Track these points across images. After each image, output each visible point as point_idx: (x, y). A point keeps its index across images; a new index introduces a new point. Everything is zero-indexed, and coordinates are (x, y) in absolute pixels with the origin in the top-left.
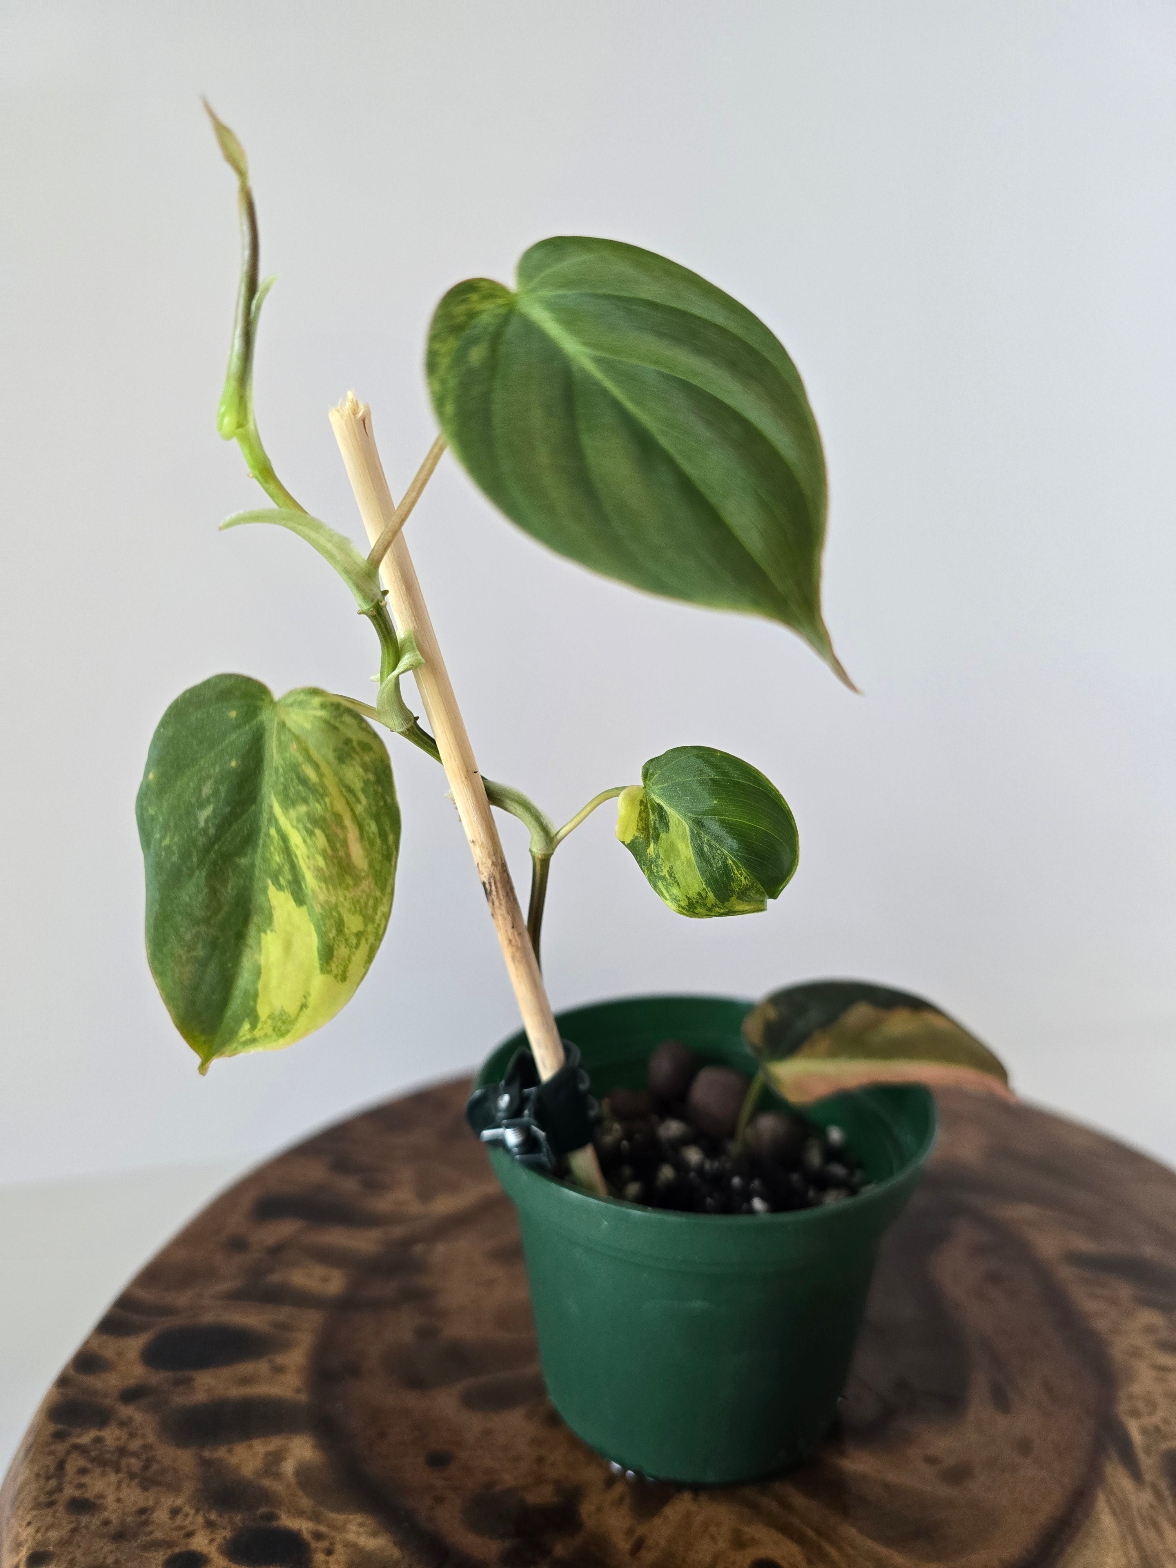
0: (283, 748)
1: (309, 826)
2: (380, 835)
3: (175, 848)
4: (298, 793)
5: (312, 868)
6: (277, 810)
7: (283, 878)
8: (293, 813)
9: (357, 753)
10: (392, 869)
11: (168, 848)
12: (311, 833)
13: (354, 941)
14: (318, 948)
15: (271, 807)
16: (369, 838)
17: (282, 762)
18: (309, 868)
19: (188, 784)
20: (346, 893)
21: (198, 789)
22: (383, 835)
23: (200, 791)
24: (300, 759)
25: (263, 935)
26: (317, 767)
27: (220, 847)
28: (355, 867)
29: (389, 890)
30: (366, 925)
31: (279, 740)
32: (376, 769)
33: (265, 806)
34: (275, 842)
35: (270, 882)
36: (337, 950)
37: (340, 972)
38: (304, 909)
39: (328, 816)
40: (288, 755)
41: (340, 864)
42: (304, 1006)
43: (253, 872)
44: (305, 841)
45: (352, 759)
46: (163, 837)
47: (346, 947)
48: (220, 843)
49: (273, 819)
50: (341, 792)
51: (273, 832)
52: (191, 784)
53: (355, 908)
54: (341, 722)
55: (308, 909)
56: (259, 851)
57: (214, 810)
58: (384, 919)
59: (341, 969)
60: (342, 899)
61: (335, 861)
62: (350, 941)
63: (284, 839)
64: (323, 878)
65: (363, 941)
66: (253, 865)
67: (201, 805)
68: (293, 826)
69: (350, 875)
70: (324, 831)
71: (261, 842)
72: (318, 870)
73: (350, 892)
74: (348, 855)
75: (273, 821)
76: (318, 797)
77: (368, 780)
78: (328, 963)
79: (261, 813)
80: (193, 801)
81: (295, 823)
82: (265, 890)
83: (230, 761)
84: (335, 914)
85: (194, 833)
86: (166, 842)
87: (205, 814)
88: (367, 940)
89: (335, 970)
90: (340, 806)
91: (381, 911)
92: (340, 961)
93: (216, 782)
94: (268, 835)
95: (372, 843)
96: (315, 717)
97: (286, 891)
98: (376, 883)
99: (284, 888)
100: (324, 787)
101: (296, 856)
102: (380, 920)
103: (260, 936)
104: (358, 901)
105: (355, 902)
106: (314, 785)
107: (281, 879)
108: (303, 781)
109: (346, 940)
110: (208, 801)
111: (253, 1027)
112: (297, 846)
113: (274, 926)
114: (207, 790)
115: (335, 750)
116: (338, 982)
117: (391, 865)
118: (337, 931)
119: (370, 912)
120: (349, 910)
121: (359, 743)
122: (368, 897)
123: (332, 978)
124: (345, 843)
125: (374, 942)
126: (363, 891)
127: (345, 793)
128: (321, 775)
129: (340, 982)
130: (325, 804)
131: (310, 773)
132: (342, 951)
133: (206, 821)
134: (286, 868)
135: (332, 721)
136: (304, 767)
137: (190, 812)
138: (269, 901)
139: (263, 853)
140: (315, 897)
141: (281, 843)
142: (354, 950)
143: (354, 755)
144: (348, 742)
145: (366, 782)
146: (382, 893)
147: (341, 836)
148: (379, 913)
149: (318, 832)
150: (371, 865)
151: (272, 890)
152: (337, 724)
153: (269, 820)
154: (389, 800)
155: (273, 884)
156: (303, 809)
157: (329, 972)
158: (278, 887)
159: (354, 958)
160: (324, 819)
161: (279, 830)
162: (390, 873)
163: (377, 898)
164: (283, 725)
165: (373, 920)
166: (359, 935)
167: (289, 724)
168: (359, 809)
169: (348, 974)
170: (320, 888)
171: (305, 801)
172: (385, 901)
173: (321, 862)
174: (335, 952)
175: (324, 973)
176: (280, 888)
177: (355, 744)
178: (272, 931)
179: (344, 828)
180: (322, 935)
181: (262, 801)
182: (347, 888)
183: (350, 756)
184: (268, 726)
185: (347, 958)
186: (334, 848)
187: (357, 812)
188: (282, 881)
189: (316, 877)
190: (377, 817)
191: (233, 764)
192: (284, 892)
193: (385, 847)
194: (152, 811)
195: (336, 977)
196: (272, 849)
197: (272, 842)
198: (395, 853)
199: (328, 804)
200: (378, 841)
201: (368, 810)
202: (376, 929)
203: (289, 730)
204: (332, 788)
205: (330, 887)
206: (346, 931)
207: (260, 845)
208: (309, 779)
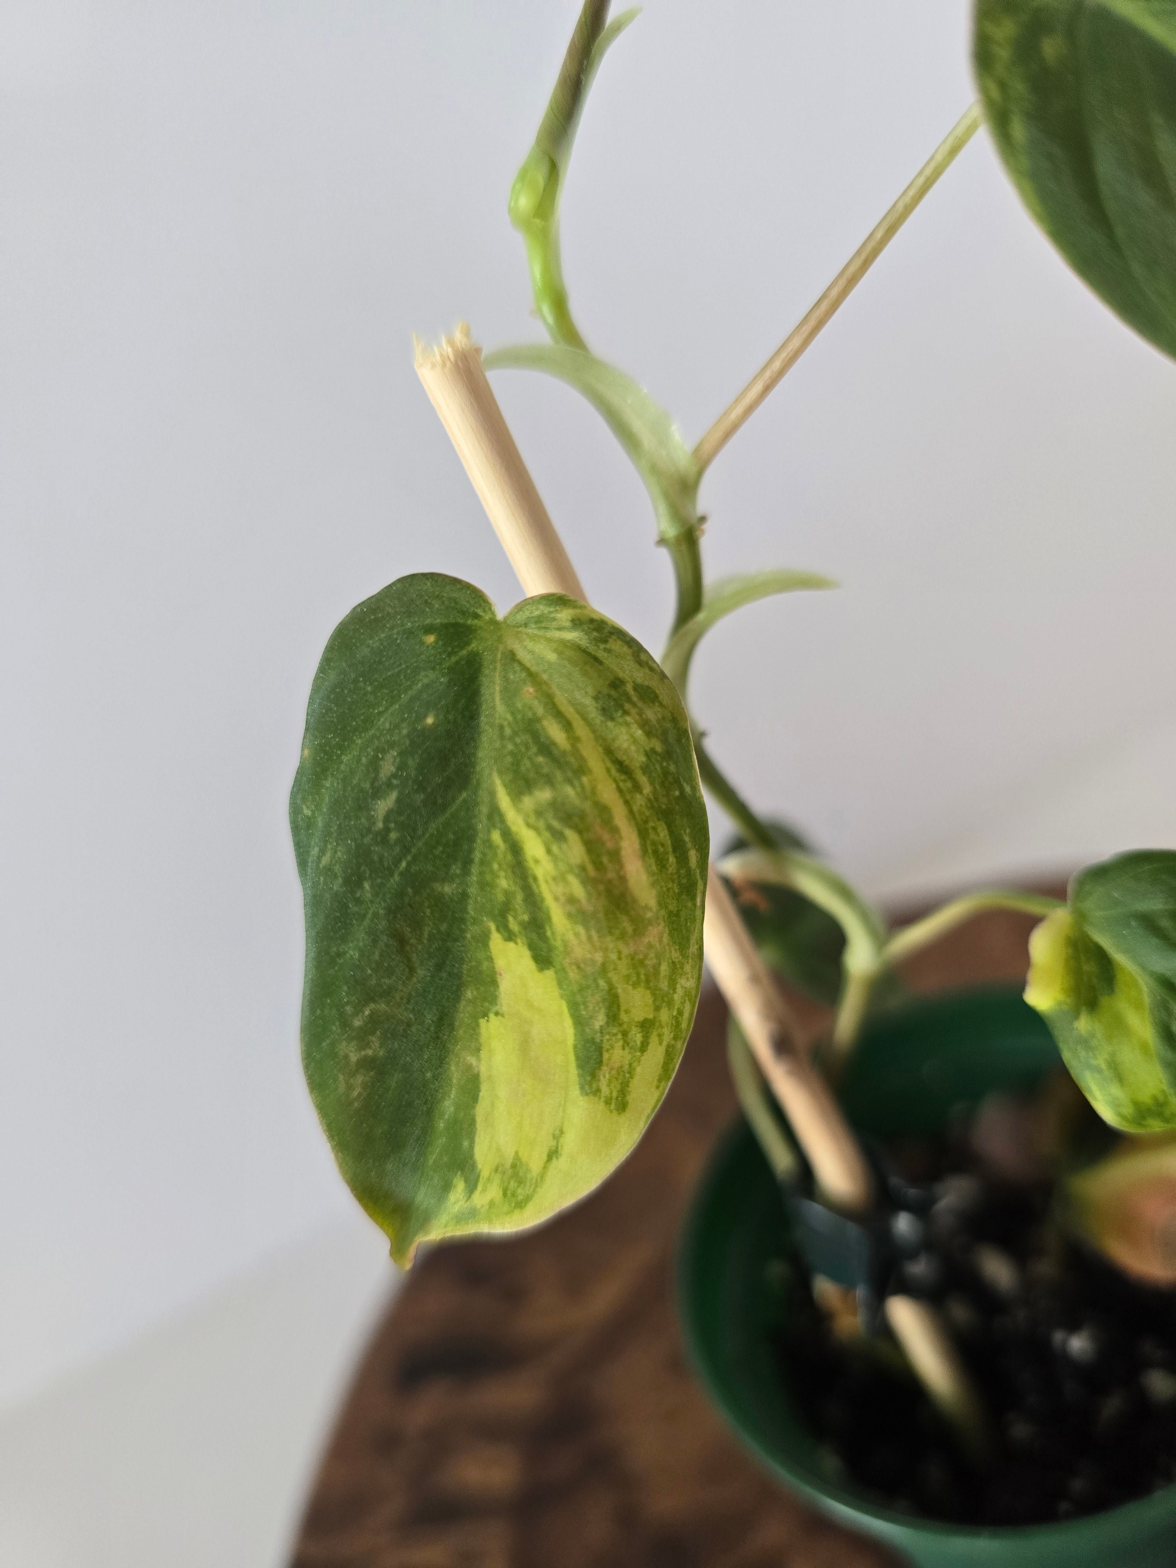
0: (510, 693)
1: (556, 824)
2: (675, 850)
3: (337, 869)
4: (537, 768)
5: (563, 899)
6: (504, 800)
7: (515, 918)
8: (528, 802)
9: (634, 705)
10: (698, 912)
11: (329, 870)
12: (558, 836)
13: (637, 1037)
14: (575, 1047)
15: (492, 794)
16: (655, 852)
17: (509, 717)
18: (556, 899)
19: (359, 761)
20: (621, 945)
21: (374, 764)
22: (679, 848)
23: (377, 770)
24: (540, 711)
25: (482, 1022)
26: (567, 726)
27: (409, 864)
28: (635, 901)
29: (693, 949)
30: (657, 1009)
31: (506, 679)
32: (665, 733)
33: (483, 795)
34: (500, 855)
35: (492, 926)
36: (608, 1051)
37: (615, 1094)
38: (550, 973)
39: (587, 806)
40: (519, 705)
41: (609, 892)
42: (553, 1154)
43: (465, 910)
44: (549, 851)
45: (626, 713)
46: (323, 852)
47: (624, 1049)
48: (409, 858)
49: (496, 815)
50: (608, 770)
51: (496, 837)
52: (364, 760)
53: (638, 974)
54: (609, 651)
55: (556, 973)
56: (475, 869)
57: (399, 801)
58: (687, 1002)
59: (616, 1086)
60: (614, 956)
61: (601, 887)
62: (630, 1036)
63: (515, 848)
64: (578, 915)
65: (654, 1039)
66: (464, 896)
67: (377, 793)
68: (529, 825)
69: (627, 913)
70: (580, 832)
71: (477, 856)
72: (571, 900)
73: (627, 944)
74: (623, 879)
75: (497, 818)
76: (570, 774)
77: (653, 750)
78: (594, 1075)
79: (476, 804)
80: (367, 786)
81: (532, 820)
82: (484, 939)
83: (425, 716)
84: (602, 983)
85: (367, 840)
86: (325, 860)
87: (384, 806)
88: (660, 1036)
89: (605, 1090)
90: (608, 794)
91: (682, 987)
92: (614, 1072)
93: (400, 754)
94: (489, 844)
95: (662, 864)
96: (563, 642)
97: (519, 941)
98: (671, 934)
99: (515, 935)
100: (582, 759)
101: (535, 879)
102: (683, 1003)
103: (478, 1025)
104: (642, 962)
105: (636, 963)
106: (564, 753)
107: (511, 919)
108: (546, 748)
109: (625, 1034)
110: (389, 785)
111: (471, 1188)
112: (537, 861)
113: (501, 1005)
114: (388, 767)
115: (596, 698)
116: (611, 1111)
117: (695, 905)
118: (608, 1016)
119: (664, 985)
120: (627, 977)
121: (637, 687)
122: (658, 957)
123: (602, 1105)
124: (615, 855)
125: (672, 1042)
126: (650, 946)
127: (614, 772)
128: (574, 739)
129: (615, 1112)
130: (582, 787)
131: (555, 732)
132: (617, 1055)
133: (387, 819)
134: (519, 897)
135: (592, 649)
136: (545, 723)
137: (363, 804)
138: (490, 959)
139: (481, 873)
140: (567, 951)
141: (509, 857)
142: (638, 1054)
143: (627, 706)
144: (616, 684)
145: (650, 754)
146: (682, 955)
147: (610, 845)
148: (679, 991)
149: (571, 835)
150: (662, 904)
151: (496, 941)
152: (601, 654)
153: (490, 817)
154: (688, 789)
155: (498, 930)
156: (544, 795)
157: (597, 1093)
158: (506, 934)
159: (639, 1070)
160: (582, 816)
161: (507, 834)
162: (694, 920)
163: (673, 963)
164: (512, 657)
165: (670, 1004)
166: (646, 1026)
167: (521, 654)
168: (639, 801)
169: (630, 1098)
170: (577, 935)
171: (549, 781)
172: (688, 968)
173: (578, 889)
174: (606, 1056)
175: (587, 1094)
176: (510, 937)
177: (629, 688)
178: (497, 1014)
179: (615, 831)
180: (579, 1022)
181: (478, 783)
182: (622, 936)
183: (621, 706)
184: (487, 657)
185: (626, 1067)
186: (599, 866)
187: (635, 808)
188: (513, 925)
189: (569, 916)
190: (666, 815)
191: (430, 720)
192: (516, 943)
193: (683, 872)
194: (307, 812)
195: (608, 1102)
196: (496, 866)
197: (495, 855)
198: (700, 884)
199: (588, 788)
200: (672, 859)
201: (652, 804)
202: (676, 1018)
203: (520, 663)
204: (596, 762)
205: (594, 933)
206: (624, 1017)
207: (477, 860)
208: (554, 744)
